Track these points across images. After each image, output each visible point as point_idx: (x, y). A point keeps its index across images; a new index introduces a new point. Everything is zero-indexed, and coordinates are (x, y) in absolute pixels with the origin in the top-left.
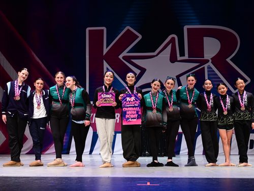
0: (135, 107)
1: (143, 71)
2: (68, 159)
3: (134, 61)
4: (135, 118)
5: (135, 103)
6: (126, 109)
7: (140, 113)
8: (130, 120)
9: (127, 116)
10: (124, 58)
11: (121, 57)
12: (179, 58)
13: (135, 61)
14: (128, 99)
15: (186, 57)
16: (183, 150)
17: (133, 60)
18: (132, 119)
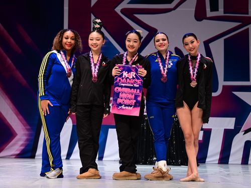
0: (134, 88)
1: (153, 32)
2: (33, 165)
3: (138, 16)
4: (131, 106)
5: (135, 82)
6: (120, 89)
7: (139, 99)
8: (123, 107)
9: (119, 101)
10: (123, 11)
11: (118, 10)
12: (209, 14)
13: (141, 17)
14: (125, 74)
15: (221, 12)
16: (212, 156)
17: (136, 15)
18: (126, 106)
